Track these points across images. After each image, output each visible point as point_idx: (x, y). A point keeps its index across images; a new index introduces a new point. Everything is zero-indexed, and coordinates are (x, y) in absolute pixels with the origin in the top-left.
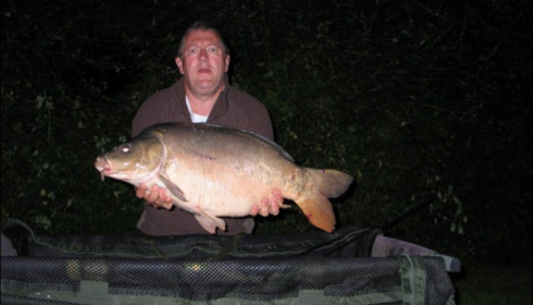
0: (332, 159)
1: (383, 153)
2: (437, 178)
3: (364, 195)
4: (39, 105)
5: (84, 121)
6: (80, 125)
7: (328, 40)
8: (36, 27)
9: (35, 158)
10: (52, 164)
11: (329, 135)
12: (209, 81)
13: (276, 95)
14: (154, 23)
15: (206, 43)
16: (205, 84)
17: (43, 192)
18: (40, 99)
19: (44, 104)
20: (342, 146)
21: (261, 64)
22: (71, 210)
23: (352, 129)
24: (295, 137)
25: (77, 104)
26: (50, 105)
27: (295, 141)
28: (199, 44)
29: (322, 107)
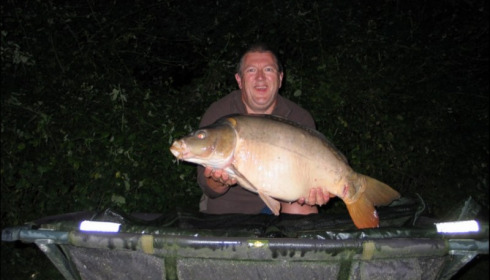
0: (380, 146)
1: (429, 141)
2: (483, 165)
3: (411, 179)
4: (115, 97)
5: (153, 112)
6: (150, 113)
7: (378, 36)
8: (112, 29)
9: (111, 144)
10: (125, 149)
11: (378, 123)
12: (265, 98)
13: (328, 86)
14: (216, 22)
15: (262, 65)
16: (261, 101)
17: (118, 174)
18: (116, 92)
19: (119, 96)
20: (391, 134)
21: (314, 59)
22: (142, 190)
23: (400, 118)
24: (346, 125)
25: (147, 96)
26: (124, 97)
27: (346, 128)
28: (257, 65)
29: (372, 97)
